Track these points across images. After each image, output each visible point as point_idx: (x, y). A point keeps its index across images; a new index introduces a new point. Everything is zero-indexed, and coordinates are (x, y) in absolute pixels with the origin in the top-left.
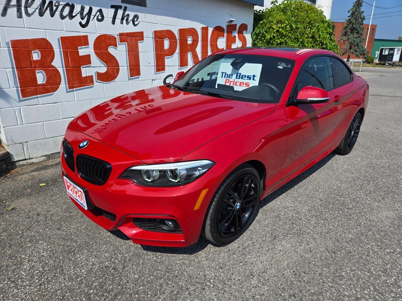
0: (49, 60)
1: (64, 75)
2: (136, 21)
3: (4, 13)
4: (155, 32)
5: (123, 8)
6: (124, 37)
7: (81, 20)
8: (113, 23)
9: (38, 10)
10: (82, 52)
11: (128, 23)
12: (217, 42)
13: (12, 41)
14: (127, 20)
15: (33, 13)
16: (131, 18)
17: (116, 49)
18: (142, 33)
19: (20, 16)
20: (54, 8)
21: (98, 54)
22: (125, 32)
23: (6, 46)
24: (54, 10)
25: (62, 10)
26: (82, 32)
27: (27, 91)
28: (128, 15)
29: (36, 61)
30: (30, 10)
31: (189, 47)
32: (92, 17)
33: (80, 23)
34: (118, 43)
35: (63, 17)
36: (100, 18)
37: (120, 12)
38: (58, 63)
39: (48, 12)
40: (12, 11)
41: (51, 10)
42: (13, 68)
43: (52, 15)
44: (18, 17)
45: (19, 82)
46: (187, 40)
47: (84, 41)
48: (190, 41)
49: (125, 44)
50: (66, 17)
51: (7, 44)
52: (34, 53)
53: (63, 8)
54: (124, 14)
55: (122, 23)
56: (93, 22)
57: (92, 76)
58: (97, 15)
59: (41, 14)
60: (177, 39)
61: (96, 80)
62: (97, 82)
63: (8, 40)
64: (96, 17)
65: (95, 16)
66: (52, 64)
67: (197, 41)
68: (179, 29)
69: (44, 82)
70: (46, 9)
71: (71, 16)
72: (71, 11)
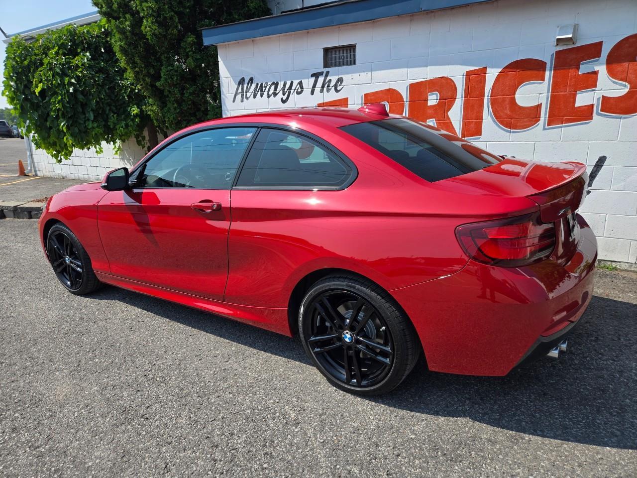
2: (339, 86)
3: (234, 100)
4: (366, 95)
5: (324, 74)
7: (282, 96)
8: (312, 93)
9: (253, 94)
11: (328, 90)
12: (514, 94)
14: (328, 86)
15: (250, 97)
16: (332, 84)
18: (346, 99)
19: (242, 100)
20: (264, 89)
22: (325, 102)
25: (269, 90)
28: (330, 81)
30: (248, 94)
31: (430, 111)
32: (292, 91)
33: (282, 99)
35: (269, 96)
36: (299, 90)
37: (320, 80)
39: (259, 93)
40: (239, 97)
41: (262, 91)
43: (262, 96)
44: (241, 102)
46: (427, 100)
48: (433, 100)
50: (271, 95)
53: (270, 87)
54: (325, 80)
55: (322, 91)
56: (294, 96)
58: (297, 88)
60: (405, 100)
64: (296, 90)
67: (453, 99)
68: (410, 84)
70: (258, 92)
71: (275, 94)
72: (276, 89)
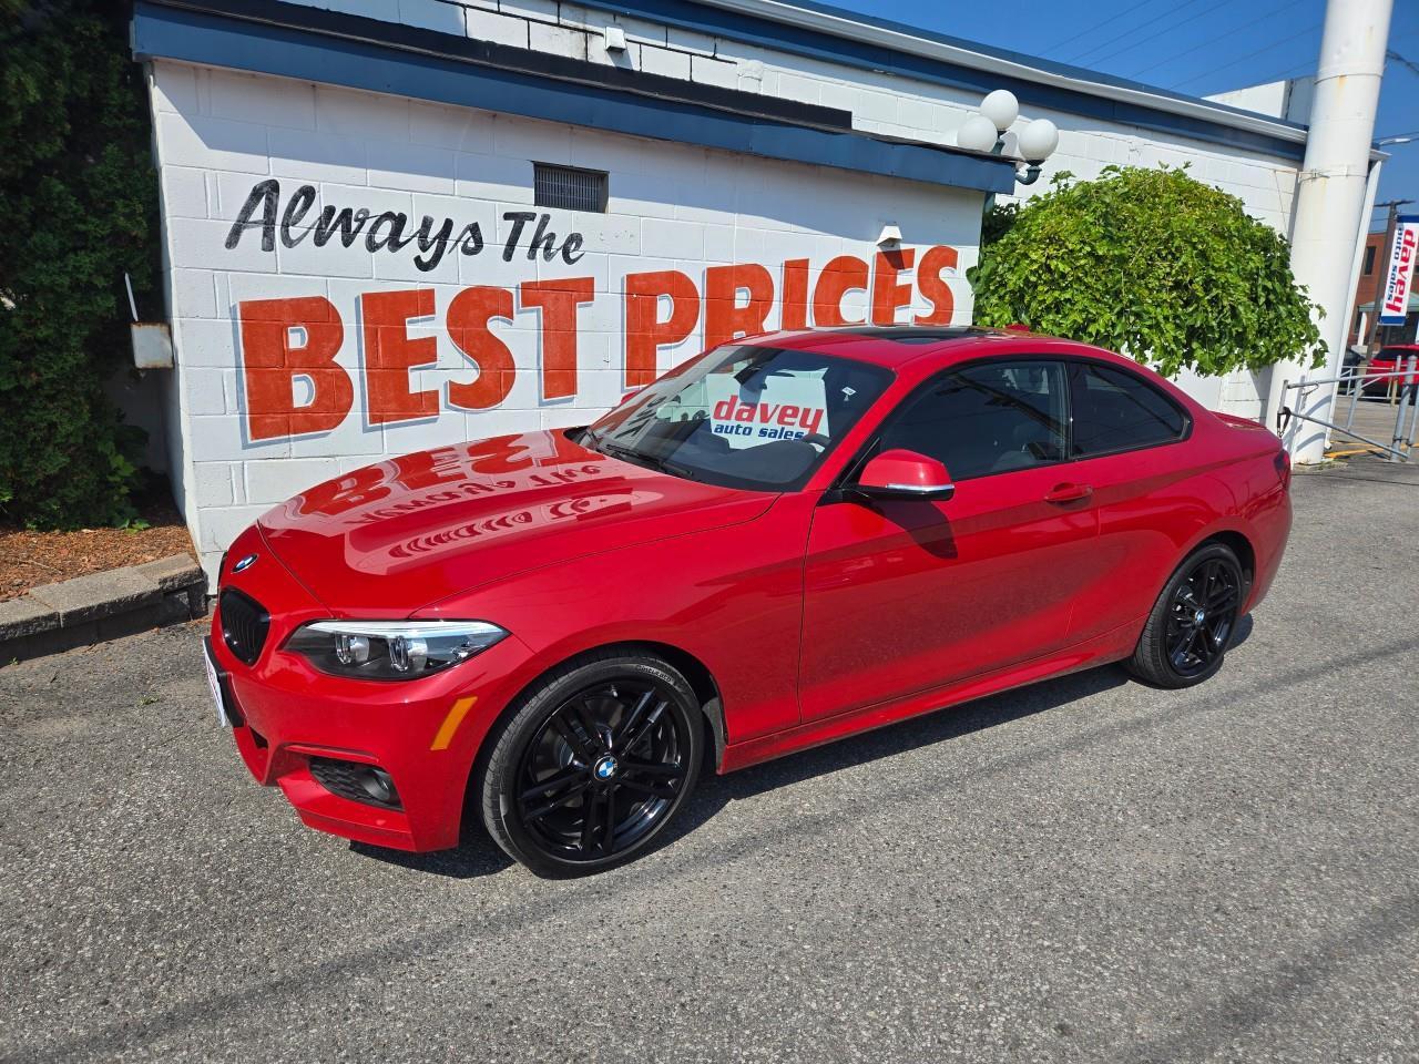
0: (327, 350)
1: (362, 386)
2: (574, 250)
3: (232, 241)
4: (631, 278)
5: (538, 219)
6: (533, 293)
7: (420, 253)
8: (508, 256)
9: (313, 231)
10: (416, 330)
11: (548, 256)
12: (838, 303)
13: (242, 304)
14: (548, 248)
15: (300, 239)
16: (558, 243)
17: (511, 324)
18: (590, 281)
19: (269, 246)
20: (354, 225)
21: (456, 336)
22: (539, 280)
23: (228, 315)
24: (353, 229)
25: (373, 230)
26: (417, 281)
27: (266, 424)
28: (552, 236)
29: (297, 352)
30: (294, 232)
31: (738, 319)
32: (450, 244)
33: (418, 259)
34: (518, 307)
35: (372, 246)
36: (471, 244)
37: (529, 229)
38: (350, 358)
39: (338, 234)
40: (252, 236)
41: (346, 229)
42: (238, 367)
43: (347, 243)
44: (264, 250)
45: (250, 402)
46: (732, 299)
47: (422, 303)
48: (742, 300)
49: (538, 310)
50: (382, 245)
51: (232, 310)
52: (293, 331)
53: (377, 224)
54: (539, 233)
55: (532, 255)
56: (453, 257)
57: (436, 392)
58: (464, 239)
59: (320, 240)
60: (700, 296)
61: (446, 403)
62: (447, 407)
63: (236, 301)
64: (460, 244)
65: (457, 241)
66: (335, 359)
67: (768, 302)
68: (709, 270)
69: (310, 404)
70: (334, 229)
71: (395, 243)
72: (397, 231)
